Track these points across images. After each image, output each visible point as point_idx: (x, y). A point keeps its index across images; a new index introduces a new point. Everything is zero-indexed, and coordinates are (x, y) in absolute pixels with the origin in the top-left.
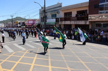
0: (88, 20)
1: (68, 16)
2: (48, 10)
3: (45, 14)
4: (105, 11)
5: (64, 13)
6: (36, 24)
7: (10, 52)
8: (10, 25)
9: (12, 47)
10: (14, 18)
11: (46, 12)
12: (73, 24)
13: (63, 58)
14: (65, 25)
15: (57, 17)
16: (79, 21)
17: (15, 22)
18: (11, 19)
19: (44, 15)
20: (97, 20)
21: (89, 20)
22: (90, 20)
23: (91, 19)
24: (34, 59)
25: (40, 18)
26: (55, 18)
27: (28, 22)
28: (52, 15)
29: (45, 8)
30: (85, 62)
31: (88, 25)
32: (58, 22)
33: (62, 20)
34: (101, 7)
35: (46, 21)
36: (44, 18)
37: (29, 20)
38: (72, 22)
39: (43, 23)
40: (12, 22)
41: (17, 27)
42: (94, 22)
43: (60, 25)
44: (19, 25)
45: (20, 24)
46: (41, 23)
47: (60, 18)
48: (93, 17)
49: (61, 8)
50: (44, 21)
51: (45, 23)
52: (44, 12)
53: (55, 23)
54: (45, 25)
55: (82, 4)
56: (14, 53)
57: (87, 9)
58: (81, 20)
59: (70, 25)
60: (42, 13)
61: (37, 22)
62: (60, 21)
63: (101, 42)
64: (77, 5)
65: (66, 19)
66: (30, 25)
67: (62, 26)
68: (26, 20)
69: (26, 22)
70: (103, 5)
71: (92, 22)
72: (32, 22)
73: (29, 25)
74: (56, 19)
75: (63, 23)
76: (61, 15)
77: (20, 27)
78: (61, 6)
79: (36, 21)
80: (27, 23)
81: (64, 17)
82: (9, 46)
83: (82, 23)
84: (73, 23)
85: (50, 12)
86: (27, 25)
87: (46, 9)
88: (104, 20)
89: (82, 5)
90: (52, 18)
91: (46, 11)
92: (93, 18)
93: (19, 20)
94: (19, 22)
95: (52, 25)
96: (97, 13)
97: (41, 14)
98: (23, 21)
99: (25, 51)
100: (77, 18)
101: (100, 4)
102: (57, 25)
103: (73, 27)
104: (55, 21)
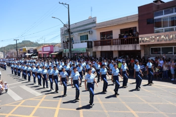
0: (138, 43)
1: (106, 37)
2: (74, 28)
3: (70, 36)
4: (164, 28)
5: (101, 33)
6: (56, 52)
7: (16, 100)
8: (13, 54)
9: (18, 91)
10: (20, 43)
11: (72, 33)
12: (115, 51)
13: (103, 107)
14: (102, 52)
15: (89, 40)
16: (125, 45)
17: (21, 50)
18: (14, 45)
19: (68, 38)
20: (153, 42)
21: (140, 44)
22: (142, 43)
23: (143, 41)
24: (55, 110)
26: (85, 42)
27: (43, 50)
28: (81, 36)
29: (69, 25)
30: (138, 112)
32: (92, 47)
33: (97, 44)
34: (157, 21)
35: (71, 47)
37: (43, 46)
38: (113, 46)
39: (68, 50)
40: (17, 50)
41: (25, 57)
42: (149, 45)
43: (95, 53)
44: (27, 54)
45: (29, 52)
46: (64, 50)
47: (95, 42)
48: (146, 39)
49: (94, 25)
51: (70, 50)
52: (68, 31)
53: (87, 50)
54: (71, 53)
55: (127, 18)
56: (24, 101)
57: (136, 25)
58: (127, 44)
59: (111, 52)
60: (65, 34)
61: (57, 49)
62: (95, 46)
64: (121, 19)
65: (103, 43)
66: (46, 54)
67: (97, 53)
68: (39, 45)
69: (39, 50)
70: (160, 19)
71: (144, 45)
72: (49, 49)
73: (44, 54)
74: (88, 42)
75: (100, 49)
76: (96, 36)
77: (30, 57)
78: (95, 22)
79: (56, 47)
80: (40, 51)
81: (101, 39)
82: (13, 90)
83: (129, 47)
84: (114, 48)
85: (77, 31)
86: (41, 54)
87: (71, 27)
88: (163, 42)
89: (127, 19)
90: (81, 42)
91: (71, 31)
93: (27, 46)
94: (27, 49)
95: (82, 53)
96: (152, 32)
97: (63, 35)
98: (34, 48)
99: (41, 98)
100: (121, 40)
101: (155, 18)
102: (89, 53)
103: (115, 55)
104: (87, 47)
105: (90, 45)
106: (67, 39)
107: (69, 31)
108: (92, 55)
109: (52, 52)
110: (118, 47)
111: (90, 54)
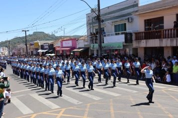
2: (106, 14)
3: (100, 25)
5: (145, 21)
6: (79, 48)
7: (24, 113)
8: (21, 51)
9: (27, 101)
10: (30, 35)
11: (103, 21)
12: (167, 47)
14: (146, 49)
15: (127, 31)
17: (31, 45)
18: (23, 38)
19: (97, 28)
26: (122, 33)
27: (62, 45)
28: (115, 26)
29: (99, 10)
32: (131, 41)
33: (139, 36)
35: (101, 41)
36: (97, 35)
37: (63, 39)
38: (164, 40)
39: (96, 46)
40: (26, 45)
41: (38, 54)
43: (136, 50)
45: (42, 47)
46: (92, 45)
47: (136, 33)
49: (136, 9)
50: (98, 41)
51: (100, 46)
52: (97, 19)
53: (123, 46)
56: (35, 115)
59: (161, 50)
60: (93, 23)
61: (81, 44)
65: (148, 35)
66: (65, 50)
67: (139, 51)
68: (57, 38)
69: (57, 45)
72: (70, 44)
73: (63, 51)
74: (126, 34)
75: (144, 44)
76: (138, 25)
77: (44, 54)
78: (137, 5)
79: (79, 41)
80: (58, 47)
81: (145, 29)
82: (21, 99)
84: (166, 43)
85: (111, 19)
86: (59, 51)
90: (116, 34)
91: (102, 18)
93: (41, 39)
94: (40, 43)
95: (116, 50)
97: (89, 24)
98: (50, 42)
99: (59, 112)
103: (167, 54)
104: (124, 41)
105: (128, 39)
106: (96, 30)
108: (131, 53)
109: (74, 48)
110: (172, 41)
111: (129, 51)
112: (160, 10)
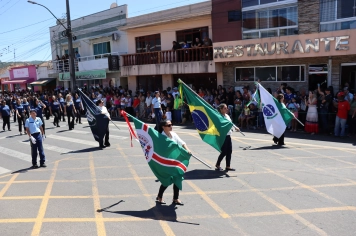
0: (212, 59)
1: (147, 47)
2: (80, 28)
3: (71, 44)
4: (259, 31)
5: (136, 38)
6: (41, 80)
11: (75, 38)
12: (166, 75)
14: (139, 78)
15: (112, 53)
16: (186, 63)
19: (67, 48)
20: (239, 57)
21: (215, 60)
22: (219, 60)
23: (220, 54)
24: (41, 200)
25: (56, 57)
26: (105, 56)
27: (12, 75)
28: (95, 46)
29: (69, 22)
30: (210, 192)
31: (214, 76)
32: (118, 68)
33: (128, 61)
34: (247, 17)
35: (74, 69)
36: (67, 58)
37: (13, 66)
38: (162, 66)
39: (67, 75)
42: (232, 64)
43: (125, 80)
47: (124, 56)
48: (228, 51)
49: (123, 21)
50: (70, 68)
51: (73, 75)
52: (66, 35)
53: (107, 74)
54: (74, 79)
55: (190, 8)
57: (208, 23)
58: (190, 60)
59: (158, 78)
60: (60, 41)
61: (43, 74)
62: (125, 64)
63: (255, 124)
64: (177, 11)
65: (141, 59)
66: (18, 84)
67: (129, 81)
68: (3, 65)
69: (3, 75)
70: (253, 12)
71: (223, 64)
72: (25, 73)
73: (14, 85)
74: (110, 58)
75: (135, 71)
76: (126, 45)
78: (124, 16)
79: (41, 69)
80: (6, 79)
81: (137, 51)
83: (195, 68)
84: (165, 69)
85: (88, 35)
86: (7, 85)
87: (73, 26)
88: (259, 58)
89: (190, 10)
90: (96, 58)
91: (74, 34)
92: (226, 51)
95: (97, 81)
96: (239, 37)
97: (55, 42)
99: (8, 179)
100: (179, 53)
101: (244, 9)
102: (114, 80)
103: (167, 84)
104: (107, 66)
105: (114, 64)
107: (68, 33)
108: (119, 85)
109: (33, 80)
110: (171, 67)
111: (115, 82)
112: (161, 24)
